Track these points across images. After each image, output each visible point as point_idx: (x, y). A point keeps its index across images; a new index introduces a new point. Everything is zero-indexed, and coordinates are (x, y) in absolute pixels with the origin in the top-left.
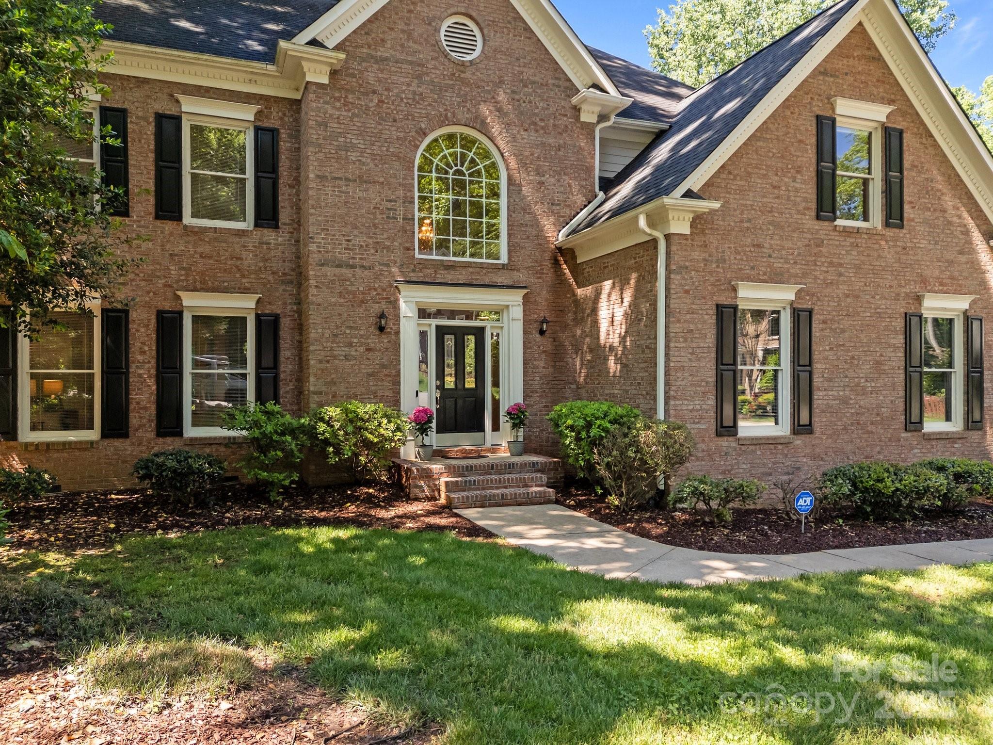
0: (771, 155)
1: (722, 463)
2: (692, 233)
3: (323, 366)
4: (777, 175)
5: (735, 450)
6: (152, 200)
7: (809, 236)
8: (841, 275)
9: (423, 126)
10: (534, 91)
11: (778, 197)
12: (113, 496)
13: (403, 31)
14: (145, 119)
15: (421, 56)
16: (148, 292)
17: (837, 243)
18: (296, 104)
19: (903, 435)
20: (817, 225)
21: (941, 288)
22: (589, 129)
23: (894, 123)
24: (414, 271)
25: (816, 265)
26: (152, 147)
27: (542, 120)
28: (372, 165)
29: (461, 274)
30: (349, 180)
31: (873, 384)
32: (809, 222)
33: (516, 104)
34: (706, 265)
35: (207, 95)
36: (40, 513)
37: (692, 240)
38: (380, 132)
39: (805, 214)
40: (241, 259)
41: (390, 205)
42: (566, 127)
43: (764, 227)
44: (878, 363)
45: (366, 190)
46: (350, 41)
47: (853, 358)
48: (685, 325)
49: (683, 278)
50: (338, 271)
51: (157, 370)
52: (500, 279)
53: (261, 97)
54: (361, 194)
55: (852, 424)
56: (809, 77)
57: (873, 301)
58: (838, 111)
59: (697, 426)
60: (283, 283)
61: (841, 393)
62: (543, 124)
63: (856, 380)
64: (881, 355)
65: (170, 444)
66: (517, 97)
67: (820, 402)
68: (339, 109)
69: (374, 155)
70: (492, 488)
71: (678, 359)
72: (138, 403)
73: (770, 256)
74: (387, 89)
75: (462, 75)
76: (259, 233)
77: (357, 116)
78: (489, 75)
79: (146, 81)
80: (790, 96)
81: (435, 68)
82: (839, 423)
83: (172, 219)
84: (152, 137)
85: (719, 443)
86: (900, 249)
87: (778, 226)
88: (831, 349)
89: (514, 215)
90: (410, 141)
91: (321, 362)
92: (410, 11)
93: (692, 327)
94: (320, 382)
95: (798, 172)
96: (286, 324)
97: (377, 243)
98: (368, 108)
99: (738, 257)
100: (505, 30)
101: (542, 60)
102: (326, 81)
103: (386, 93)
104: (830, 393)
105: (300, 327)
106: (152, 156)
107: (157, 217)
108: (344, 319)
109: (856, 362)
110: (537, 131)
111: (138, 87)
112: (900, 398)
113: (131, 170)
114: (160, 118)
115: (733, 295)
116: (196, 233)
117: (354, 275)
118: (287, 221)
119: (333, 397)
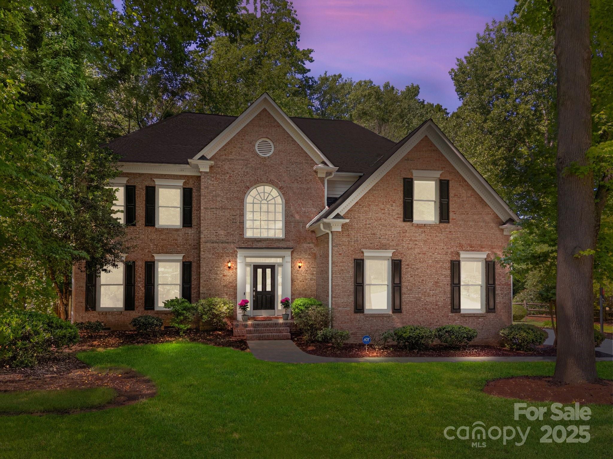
0: (380, 196)
1: (357, 324)
2: (342, 231)
3: (205, 283)
4: (383, 204)
5: (363, 319)
6: (144, 219)
7: (399, 229)
8: (416, 244)
9: (248, 185)
10: (296, 166)
11: (384, 214)
12: (127, 332)
13: (240, 148)
14: (142, 188)
15: (247, 157)
16: (142, 254)
17: (414, 231)
18: (199, 177)
19: (450, 314)
20: (404, 224)
21: (471, 249)
22: (322, 180)
23: (445, 177)
24: (243, 243)
25: (403, 241)
26: (144, 199)
27: (300, 178)
28: (226, 202)
29: (264, 243)
30: (217, 209)
31: (434, 292)
32: (400, 223)
33: (288, 172)
34: (349, 243)
35: (165, 177)
36: (101, 337)
37: (343, 233)
38: (230, 189)
39: (397, 220)
40: (177, 240)
41: (233, 217)
42: (311, 180)
43: (377, 227)
44: (437, 282)
45: (224, 212)
46: (218, 154)
47: (423, 280)
48: (340, 268)
49: (339, 249)
50: (212, 245)
51: (145, 284)
52: (281, 245)
53: (186, 176)
54: (222, 214)
55: (422, 309)
56: (399, 162)
57: (434, 255)
58: (414, 175)
59: (345, 309)
60: (194, 249)
61: (417, 296)
62: (300, 180)
63: (425, 290)
64: (438, 279)
65: (150, 313)
66: (288, 169)
67: (406, 299)
68: (213, 181)
69: (227, 198)
70: (265, 333)
71: (337, 281)
72: (138, 297)
73: (380, 238)
74: (233, 171)
75: (265, 163)
76: (184, 230)
77: (221, 183)
78: (276, 161)
79: (143, 174)
80: (390, 171)
81: (253, 161)
82: (416, 309)
83: (151, 226)
84: (145, 195)
85: (356, 316)
86: (448, 232)
87: (384, 226)
88: (412, 276)
89: (287, 218)
90: (242, 191)
91: (205, 281)
92: (243, 139)
93: (343, 268)
94: (205, 289)
95: (394, 202)
96: (194, 265)
97: (228, 233)
98: (225, 179)
99: (365, 239)
100: (283, 142)
101: (300, 153)
102: (208, 170)
103: (232, 173)
104: (411, 295)
105: (199, 267)
106: (144, 202)
107: (146, 226)
108: (214, 264)
109: (425, 282)
110: (298, 183)
111: (140, 177)
112: (449, 298)
113: (137, 208)
114: (147, 187)
115: (362, 255)
116: (160, 231)
117: (218, 246)
118: (196, 224)
119: (210, 295)
